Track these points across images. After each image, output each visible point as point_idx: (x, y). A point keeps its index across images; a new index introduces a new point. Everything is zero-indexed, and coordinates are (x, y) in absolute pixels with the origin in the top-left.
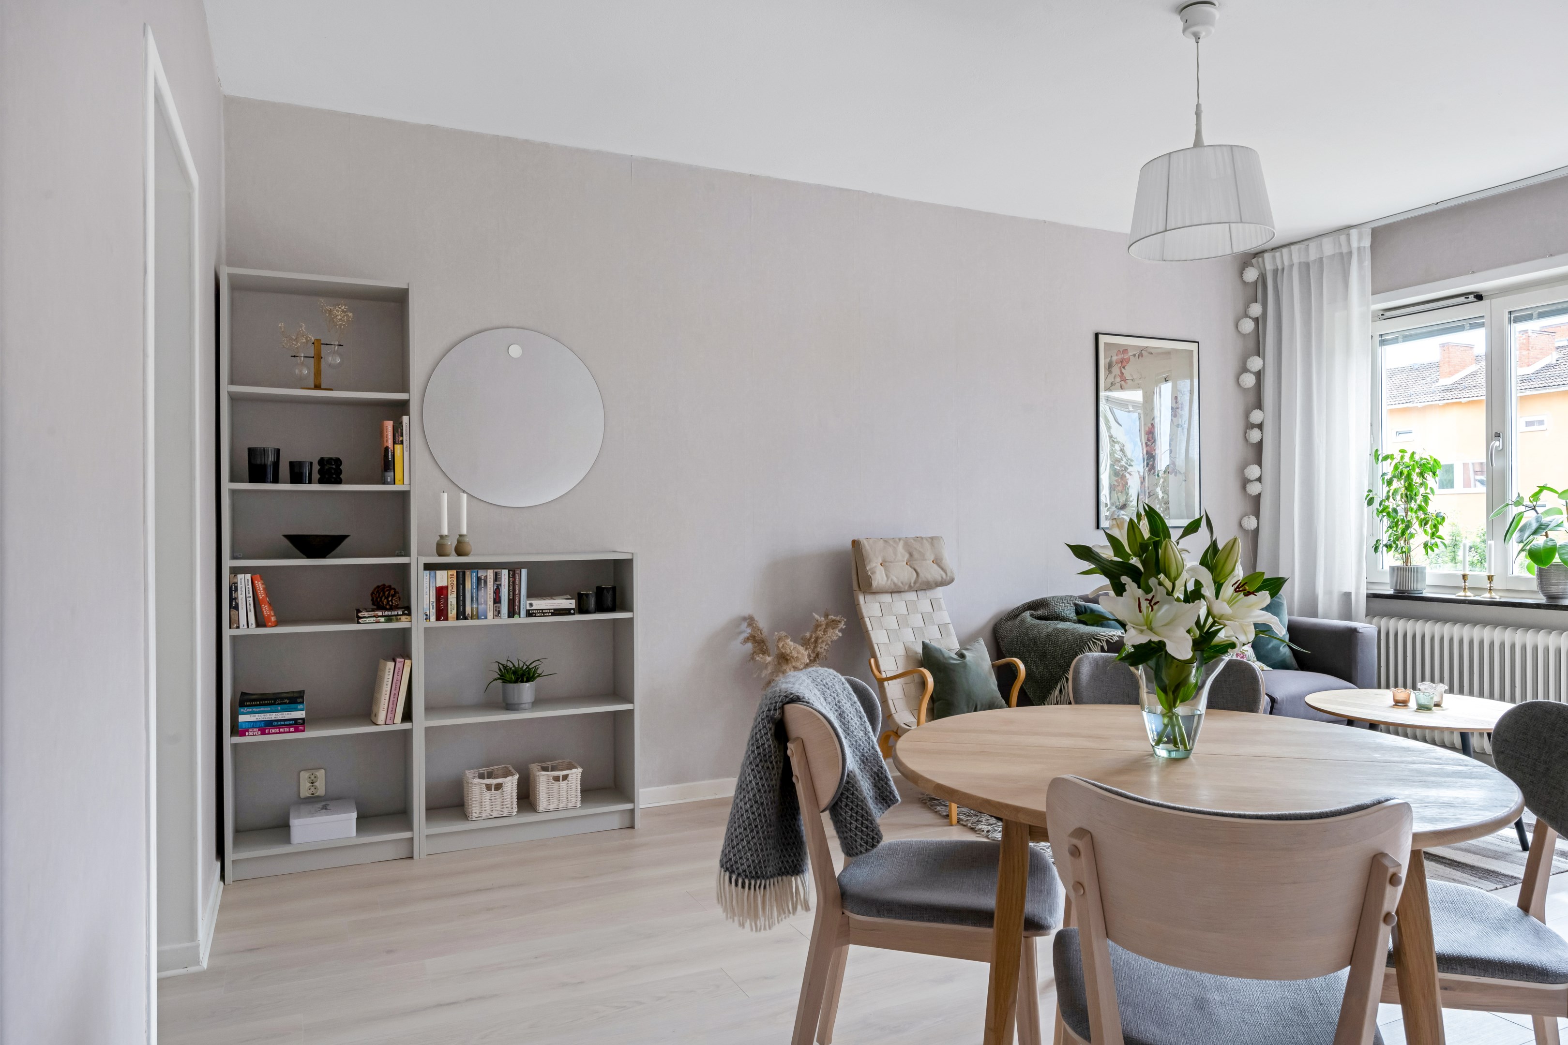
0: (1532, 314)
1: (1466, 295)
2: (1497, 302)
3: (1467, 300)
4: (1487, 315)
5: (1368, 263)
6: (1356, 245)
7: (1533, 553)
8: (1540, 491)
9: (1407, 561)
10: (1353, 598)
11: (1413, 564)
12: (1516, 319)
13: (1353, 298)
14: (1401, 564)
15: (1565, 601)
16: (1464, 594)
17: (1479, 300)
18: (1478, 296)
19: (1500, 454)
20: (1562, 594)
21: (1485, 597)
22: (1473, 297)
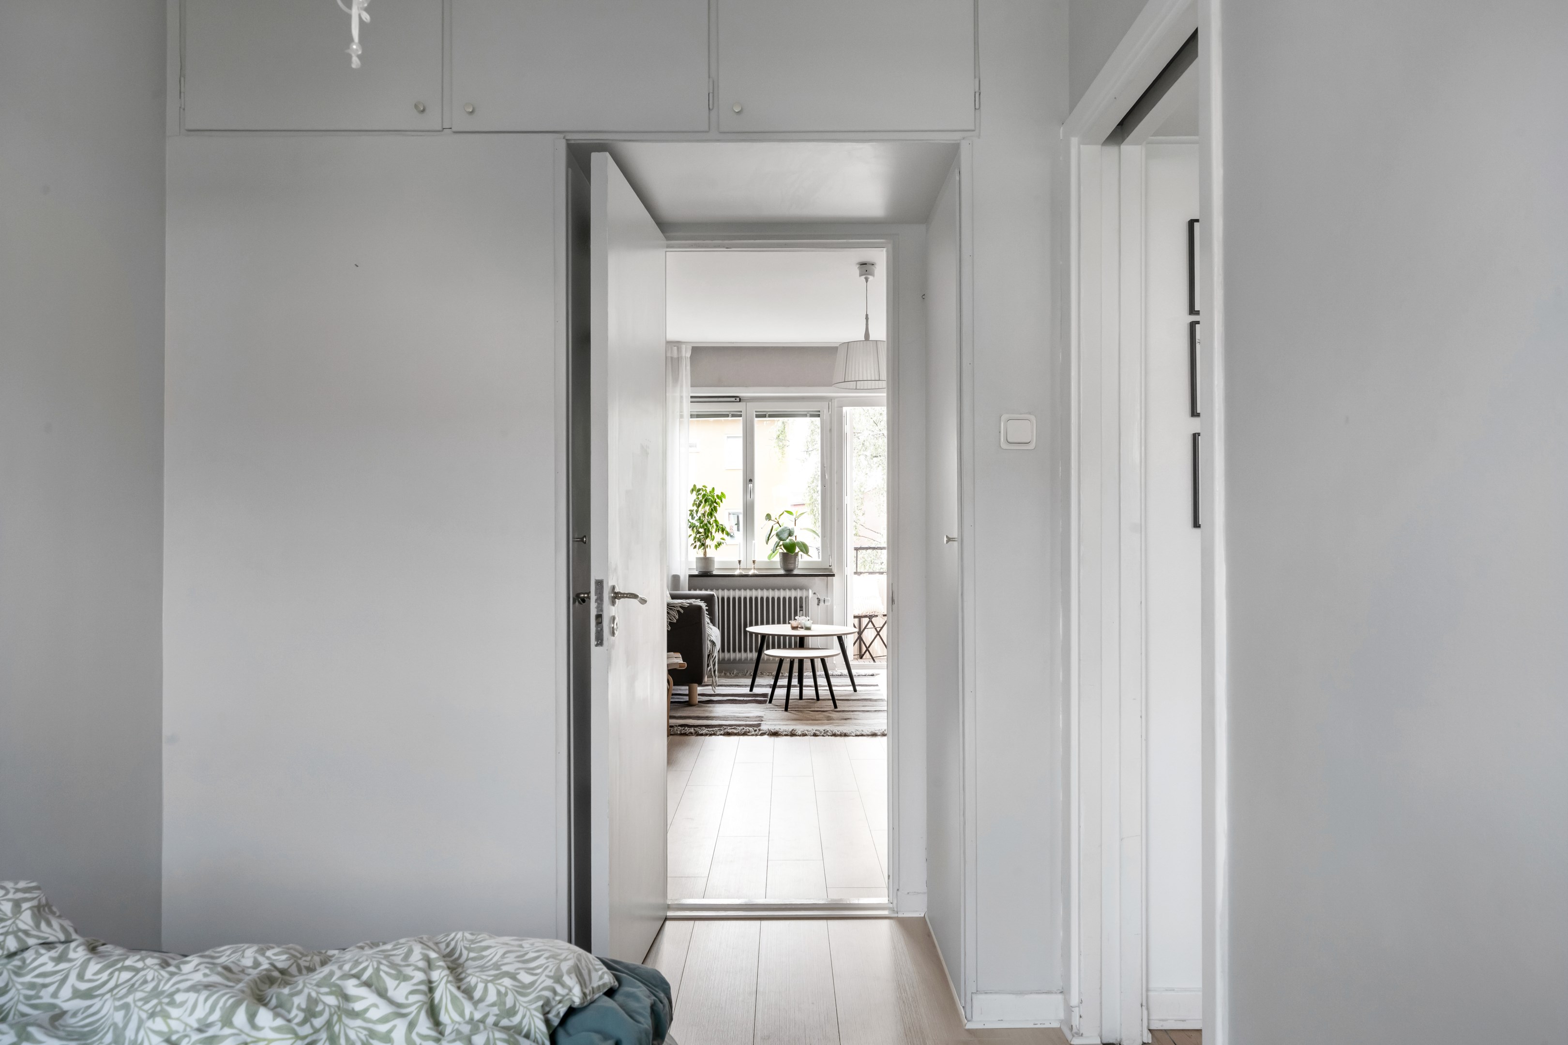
0: (766, 415)
1: (735, 397)
2: (750, 405)
3: (736, 401)
4: (743, 410)
5: (689, 368)
6: (684, 355)
7: (785, 546)
8: (783, 513)
9: (705, 553)
10: (682, 578)
11: (708, 556)
12: (757, 416)
13: (682, 386)
14: (702, 556)
15: (796, 572)
16: (739, 572)
17: (740, 401)
18: (740, 399)
19: (752, 492)
20: (795, 568)
21: (751, 573)
22: (738, 399)
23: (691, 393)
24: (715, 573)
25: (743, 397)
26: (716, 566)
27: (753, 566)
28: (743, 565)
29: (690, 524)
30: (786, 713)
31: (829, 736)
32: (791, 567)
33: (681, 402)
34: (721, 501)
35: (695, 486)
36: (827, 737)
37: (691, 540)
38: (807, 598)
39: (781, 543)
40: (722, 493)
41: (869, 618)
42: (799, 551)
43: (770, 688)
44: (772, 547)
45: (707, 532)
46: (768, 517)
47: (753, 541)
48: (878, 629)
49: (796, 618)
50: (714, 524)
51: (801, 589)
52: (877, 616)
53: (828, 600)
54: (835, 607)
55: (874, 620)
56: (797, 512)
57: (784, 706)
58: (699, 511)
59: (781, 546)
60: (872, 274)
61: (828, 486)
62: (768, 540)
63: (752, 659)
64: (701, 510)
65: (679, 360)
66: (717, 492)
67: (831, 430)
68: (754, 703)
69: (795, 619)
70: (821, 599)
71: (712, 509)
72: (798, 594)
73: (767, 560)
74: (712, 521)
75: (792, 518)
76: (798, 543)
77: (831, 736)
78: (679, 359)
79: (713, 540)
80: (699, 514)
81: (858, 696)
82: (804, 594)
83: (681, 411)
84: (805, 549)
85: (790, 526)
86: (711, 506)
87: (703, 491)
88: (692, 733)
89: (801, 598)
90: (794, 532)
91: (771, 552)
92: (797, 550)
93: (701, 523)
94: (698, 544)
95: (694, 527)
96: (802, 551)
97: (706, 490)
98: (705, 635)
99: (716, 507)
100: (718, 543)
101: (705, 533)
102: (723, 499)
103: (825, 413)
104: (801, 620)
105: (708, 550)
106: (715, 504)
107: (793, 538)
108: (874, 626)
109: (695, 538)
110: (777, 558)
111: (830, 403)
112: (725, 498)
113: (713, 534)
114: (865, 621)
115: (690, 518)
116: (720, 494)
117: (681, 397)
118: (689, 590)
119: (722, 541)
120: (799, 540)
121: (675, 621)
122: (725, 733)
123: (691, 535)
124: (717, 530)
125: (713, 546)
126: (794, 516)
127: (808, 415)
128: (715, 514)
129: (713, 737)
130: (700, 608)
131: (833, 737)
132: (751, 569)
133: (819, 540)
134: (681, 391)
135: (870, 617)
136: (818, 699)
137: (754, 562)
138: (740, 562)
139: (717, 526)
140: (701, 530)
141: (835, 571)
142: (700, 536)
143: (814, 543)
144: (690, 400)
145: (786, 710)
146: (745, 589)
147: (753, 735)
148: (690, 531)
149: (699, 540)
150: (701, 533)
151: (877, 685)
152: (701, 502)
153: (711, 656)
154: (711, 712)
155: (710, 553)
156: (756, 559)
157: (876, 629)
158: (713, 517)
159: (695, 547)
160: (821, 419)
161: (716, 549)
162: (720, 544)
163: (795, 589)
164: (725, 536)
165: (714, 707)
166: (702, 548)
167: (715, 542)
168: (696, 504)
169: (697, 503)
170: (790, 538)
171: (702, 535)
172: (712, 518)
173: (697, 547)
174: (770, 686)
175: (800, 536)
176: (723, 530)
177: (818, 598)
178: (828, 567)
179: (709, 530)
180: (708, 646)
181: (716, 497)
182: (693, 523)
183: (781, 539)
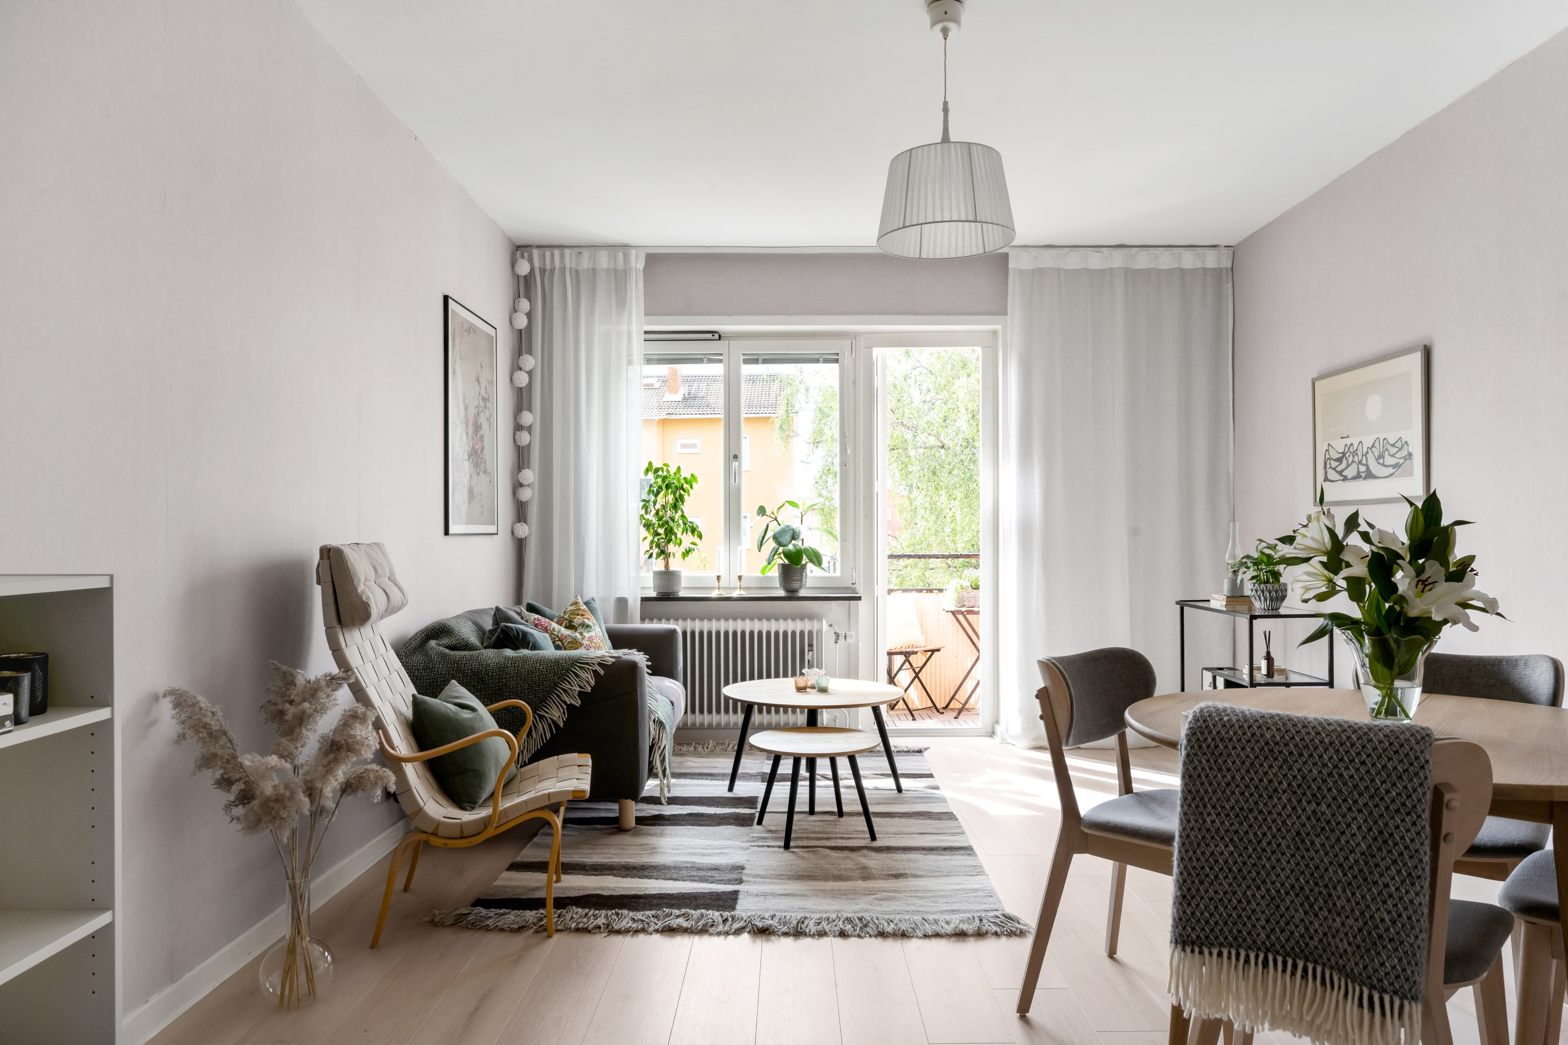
0: (758, 359)
1: (712, 332)
2: (735, 344)
3: (713, 338)
4: (725, 351)
5: (641, 285)
6: (634, 265)
7: (787, 555)
8: (783, 505)
9: (667, 565)
10: (630, 603)
11: (671, 568)
12: (746, 362)
13: (630, 315)
14: (663, 569)
15: (802, 593)
16: (718, 593)
17: (720, 339)
18: (720, 336)
19: (738, 473)
20: (801, 587)
21: (735, 594)
22: (716, 336)
23: (646, 324)
24: (682, 594)
25: (725, 333)
26: (684, 583)
27: (739, 584)
28: (723, 583)
29: (644, 521)
30: (786, 856)
31: (870, 936)
32: (795, 585)
33: (630, 339)
34: (691, 487)
35: (650, 463)
36: (867, 940)
37: (646, 546)
38: (819, 632)
39: (781, 549)
40: (692, 475)
41: (905, 656)
42: (807, 563)
43: (763, 781)
44: (767, 556)
45: (670, 532)
46: (762, 511)
47: (739, 547)
48: (917, 670)
49: (803, 671)
50: (681, 522)
51: (811, 617)
52: (916, 653)
53: (852, 636)
54: (860, 645)
55: (912, 658)
56: (804, 504)
57: (784, 835)
58: (658, 501)
59: (779, 554)
60: (956, 20)
61: (850, 466)
62: (761, 545)
63: (736, 724)
64: (661, 500)
65: (626, 274)
66: (685, 473)
67: (854, 382)
68: (731, 824)
69: (802, 674)
70: (840, 633)
71: (676, 499)
72: (805, 626)
73: (760, 575)
74: (677, 516)
75: (797, 512)
76: (806, 550)
77: (876, 936)
78: (626, 272)
79: (680, 545)
80: (658, 506)
81: (907, 803)
82: (814, 626)
83: (630, 355)
84: (816, 559)
85: (795, 524)
86: (675, 495)
87: (663, 471)
88: (599, 927)
89: (810, 633)
90: (800, 533)
91: (766, 563)
92: (805, 560)
93: (660, 519)
94: (656, 551)
95: (650, 525)
96: (811, 561)
97: (668, 471)
98: (643, 713)
99: (683, 495)
100: (686, 550)
101: (666, 536)
102: (694, 485)
103: (847, 358)
104: (812, 676)
105: (671, 560)
106: (682, 492)
107: (799, 543)
108: (911, 666)
109: (652, 542)
110: (774, 572)
111: (854, 341)
112: (696, 482)
113: (679, 536)
114: (898, 660)
115: (643, 512)
116: (689, 477)
117: (630, 333)
118: (643, 619)
119: (694, 547)
120: (807, 544)
121: (589, 689)
122: (664, 927)
123: (646, 538)
124: (685, 530)
125: (679, 555)
126: (801, 509)
127: (821, 359)
128: (682, 507)
129: (641, 936)
130: (633, 667)
131: (879, 940)
132: (736, 588)
133: (837, 545)
134: (630, 322)
135: (907, 655)
136: (841, 813)
137: (740, 578)
138: (719, 578)
139: (685, 524)
140: (661, 531)
141: (861, 592)
142: (658, 539)
143: (828, 548)
144: (643, 336)
145: (787, 846)
146: (727, 619)
147: (719, 934)
148: (644, 532)
149: (658, 546)
150: (660, 534)
151: (930, 776)
152: (660, 488)
153: (656, 747)
154: (653, 850)
155: (675, 564)
156: (744, 573)
157: (914, 670)
158: (679, 511)
159: (651, 556)
160: (840, 366)
161: (684, 558)
162: (689, 551)
163: (802, 618)
164: (696, 539)
165: (661, 835)
166: (662, 557)
167: (682, 549)
168: (653, 491)
169: (655, 489)
170: (793, 542)
171: (662, 538)
172: (676, 512)
173: (654, 556)
174: (761, 776)
175: (810, 539)
176: (693, 531)
177: (835, 633)
178: (851, 585)
179: (672, 529)
180: (648, 731)
181: (683, 481)
182: (648, 519)
183: (780, 544)
